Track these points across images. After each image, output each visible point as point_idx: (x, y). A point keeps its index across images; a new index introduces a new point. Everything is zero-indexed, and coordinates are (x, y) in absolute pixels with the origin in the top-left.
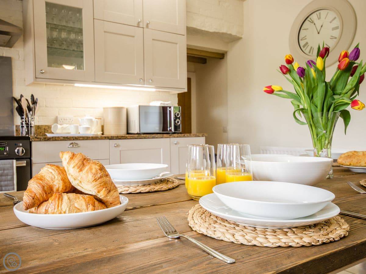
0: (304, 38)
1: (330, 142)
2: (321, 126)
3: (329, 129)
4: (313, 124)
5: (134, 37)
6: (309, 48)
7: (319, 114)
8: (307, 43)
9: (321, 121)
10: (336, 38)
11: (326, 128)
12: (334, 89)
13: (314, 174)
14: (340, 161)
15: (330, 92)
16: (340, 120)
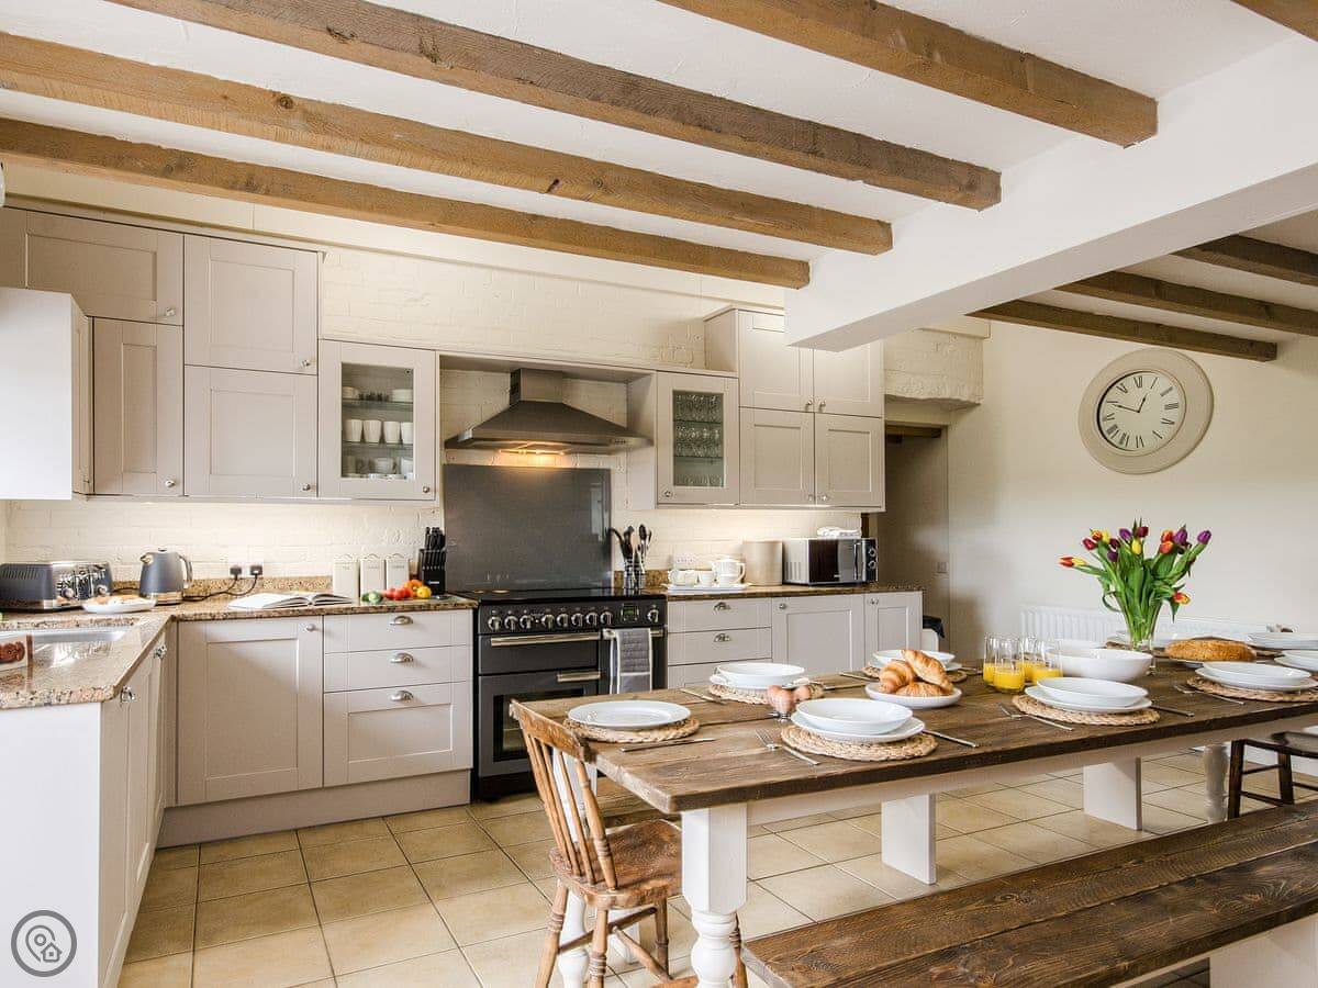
0: (1110, 417)
1: (1152, 632)
2: (1140, 613)
3: (1149, 616)
4: (1128, 609)
5: (799, 428)
6: (1120, 435)
7: (1137, 600)
8: (1116, 426)
9: (1139, 608)
10: (1173, 423)
11: (1146, 617)
12: (1154, 573)
13: (1131, 672)
14: (1168, 652)
15: (1149, 577)
16: (1166, 604)
